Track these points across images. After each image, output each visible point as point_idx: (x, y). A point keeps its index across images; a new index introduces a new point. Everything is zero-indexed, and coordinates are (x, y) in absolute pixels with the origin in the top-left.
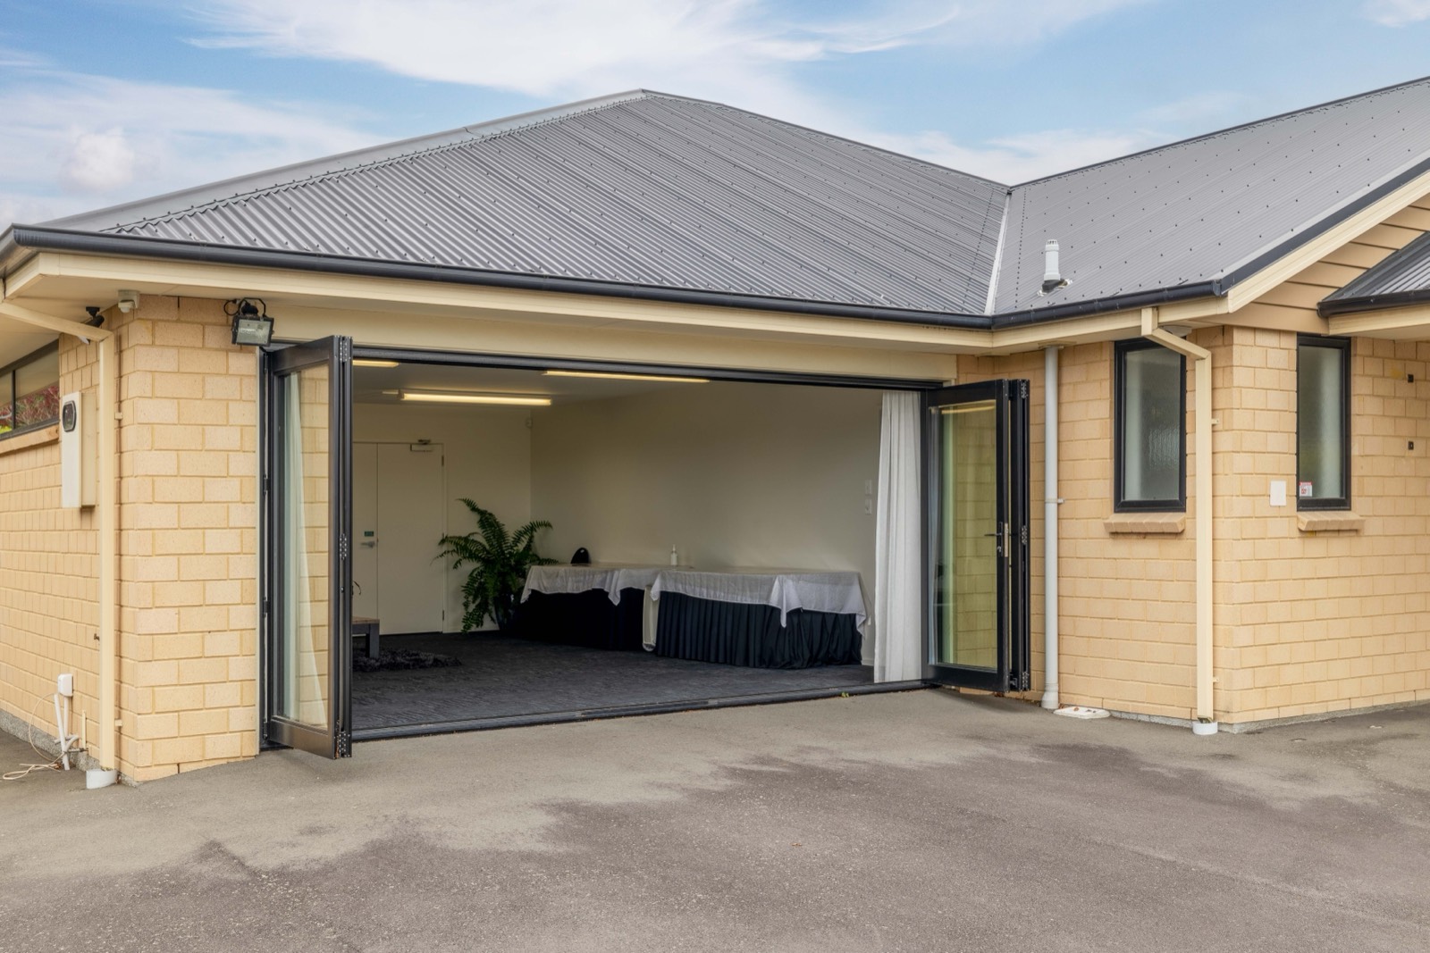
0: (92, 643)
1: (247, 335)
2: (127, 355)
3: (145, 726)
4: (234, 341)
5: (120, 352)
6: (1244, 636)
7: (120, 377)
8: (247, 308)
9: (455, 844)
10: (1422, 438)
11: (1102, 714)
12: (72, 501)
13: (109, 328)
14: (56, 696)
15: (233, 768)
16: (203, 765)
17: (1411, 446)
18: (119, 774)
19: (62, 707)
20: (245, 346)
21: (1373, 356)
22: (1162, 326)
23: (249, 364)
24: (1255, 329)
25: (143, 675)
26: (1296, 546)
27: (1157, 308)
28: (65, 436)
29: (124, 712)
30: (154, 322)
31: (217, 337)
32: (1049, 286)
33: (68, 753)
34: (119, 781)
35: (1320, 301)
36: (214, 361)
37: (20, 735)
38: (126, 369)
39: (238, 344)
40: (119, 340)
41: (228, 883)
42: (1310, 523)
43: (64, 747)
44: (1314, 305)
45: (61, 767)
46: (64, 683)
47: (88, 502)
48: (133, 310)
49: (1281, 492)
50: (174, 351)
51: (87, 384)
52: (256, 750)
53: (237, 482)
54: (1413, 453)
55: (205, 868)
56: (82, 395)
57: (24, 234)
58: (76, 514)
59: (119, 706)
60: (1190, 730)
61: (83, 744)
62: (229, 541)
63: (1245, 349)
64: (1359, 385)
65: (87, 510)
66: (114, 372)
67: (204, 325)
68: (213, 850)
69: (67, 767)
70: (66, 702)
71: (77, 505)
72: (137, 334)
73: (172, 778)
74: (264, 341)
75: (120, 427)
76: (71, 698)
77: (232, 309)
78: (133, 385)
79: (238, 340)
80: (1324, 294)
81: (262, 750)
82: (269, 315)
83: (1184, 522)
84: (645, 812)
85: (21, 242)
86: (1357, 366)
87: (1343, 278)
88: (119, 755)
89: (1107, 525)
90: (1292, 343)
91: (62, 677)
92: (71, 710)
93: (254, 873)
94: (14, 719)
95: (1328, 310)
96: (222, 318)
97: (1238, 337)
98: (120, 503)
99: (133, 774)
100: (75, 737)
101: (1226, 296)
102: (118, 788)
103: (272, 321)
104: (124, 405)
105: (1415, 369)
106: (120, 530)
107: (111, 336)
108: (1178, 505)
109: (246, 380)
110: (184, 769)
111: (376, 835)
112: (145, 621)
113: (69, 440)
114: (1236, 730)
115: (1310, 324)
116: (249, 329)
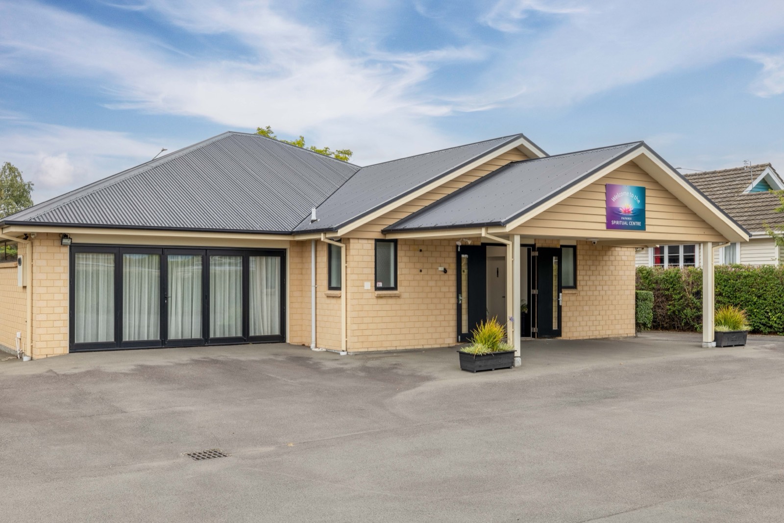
0: (25, 323)
1: (65, 243)
2: (34, 247)
3: (38, 345)
4: (61, 244)
5: (32, 246)
6: (355, 327)
7: (32, 253)
8: (65, 236)
9: (106, 371)
10: (425, 268)
11: (324, 350)
12: (20, 285)
13: (30, 240)
14: (16, 339)
15: (61, 356)
16: (53, 355)
17: (421, 271)
18: (32, 358)
19: (18, 342)
20: (65, 245)
21: (405, 244)
22: (326, 238)
23: (67, 250)
24: (358, 239)
25: (37, 331)
26: (375, 301)
27: (325, 233)
28: (18, 266)
29: (33, 341)
30: (40, 240)
31: (57, 243)
32: (313, 221)
33: (20, 354)
34: (32, 359)
35: (382, 229)
36: (56, 249)
37: (7, 352)
38: (34, 251)
39: (62, 244)
40: (32, 243)
41: (52, 376)
42: (378, 294)
43: (18, 352)
44: (380, 231)
45: (18, 358)
46: (18, 335)
47: (25, 285)
48: (35, 237)
49: (369, 285)
50: (46, 247)
51: (24, 253)
52: (68, 352)
53: (63, 281)
54: (422, 273)
55: (47, 374)
56: (23, 256)
57: (7, 222)
58: (22, 288)
59: (32, 340)
60: (339, 354)
61: (23, 351)
62: (60, 297)
63: (354, 244)
64: (400, 253)
65: (25, 287)
66: (31, 252)
67: (54, 240)
68: (51, 371)
69: (19, 358)
70: (19, 340)
71: (22, 286)
72: (36, 243)
73: (45, 358)
74: (70, 244)
75: (32, 266)
76: (20, 339)
77: (61, 236)
78: (35, 256)
79: (63, 244)
80: (383, 227)
81: (70, 352)
82: (71, 237)
83: (341, 293)
84: (159, 367)
85: (6, 224)
86: (399, 247)
87: (391, 222)
88: (32, 353)
89: (325, 294)
90: (373, 242)
91: (18, 333)
92: (20, 342)
93: (58, 375)
94: (5, 347)
95: (384, 232)
96: (59, 238)
97: (352, 241)
98: (32, 286)
99: (35, 357)
100: (21, 350)
101: (337, 231)
102: (32, 361)
103: (71, 239)
104: (33, 260)
105: (421, 247)
106: (32, 293)
107: (30, 242)
108: (339, 289)
109: (65, 254)
110: (48, 356)
111: (90, 369)
112: (38, 318)
113: (20, 268)
114: (352, 354)
115: (380, 236)
116: (65, 241)
